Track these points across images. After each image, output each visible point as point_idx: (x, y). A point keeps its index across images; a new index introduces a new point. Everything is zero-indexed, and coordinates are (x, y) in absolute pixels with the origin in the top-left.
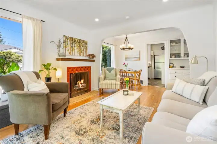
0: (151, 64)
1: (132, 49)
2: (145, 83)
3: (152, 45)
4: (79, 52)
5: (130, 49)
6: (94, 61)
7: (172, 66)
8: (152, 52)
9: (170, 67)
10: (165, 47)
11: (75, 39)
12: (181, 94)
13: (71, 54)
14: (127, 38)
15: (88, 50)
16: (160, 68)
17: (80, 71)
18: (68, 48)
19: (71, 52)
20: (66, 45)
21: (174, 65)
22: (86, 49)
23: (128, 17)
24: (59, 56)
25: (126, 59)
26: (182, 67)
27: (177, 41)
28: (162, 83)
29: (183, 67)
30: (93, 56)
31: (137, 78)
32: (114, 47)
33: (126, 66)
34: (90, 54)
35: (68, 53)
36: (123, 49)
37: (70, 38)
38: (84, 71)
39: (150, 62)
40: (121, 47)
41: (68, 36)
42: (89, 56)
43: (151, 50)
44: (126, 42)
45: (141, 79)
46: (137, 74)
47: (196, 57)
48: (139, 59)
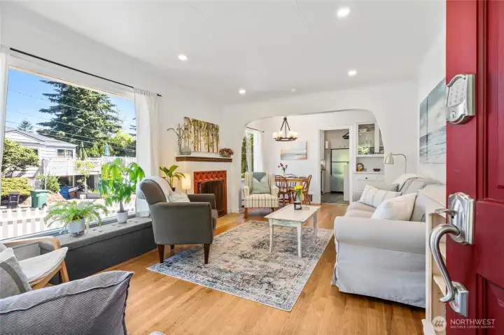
0: (324, 165)
1: (294, 139)
2: (317, 198)
3: (326, 132)
4: (207, 146)
5: (292, 139)
6: (230, 160)
7: (361, 168)
8: (327, 142)
9: (357, 170)
10: (350, 135)
11: (200, 122)
12: (371, 204)
13: (196, 149)
14: (285, 119)
15: (220, 142)
16: (340, 173)
17: (212, 179)
18: (192, 139)
19: (196, 146)
20: (189, 133)
21: (365, 167)
22: (217, 140)
23: (294, 90)
24: (181, 153)
25: (283, 156)
26: (376, 170)
27: (369, 127)
28: (345, 199)
29: (379, 170)
30: (229, 152)
31: (304, 190)
32: (260, 134)
33: (284, 169)
34: (224, 148)
35: (192, 148)
36: (280, 139)
37: (194, 121)
38: (216, 179)
39: (322, 163)
40: (276, 135)
41: (192, 117)
42: (222, 152)
43: (325, 140)
44: (284, 126)
45: (310, 193)
46: (304, 183)
47: (391, 154)
48: (306, 157)
